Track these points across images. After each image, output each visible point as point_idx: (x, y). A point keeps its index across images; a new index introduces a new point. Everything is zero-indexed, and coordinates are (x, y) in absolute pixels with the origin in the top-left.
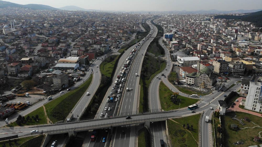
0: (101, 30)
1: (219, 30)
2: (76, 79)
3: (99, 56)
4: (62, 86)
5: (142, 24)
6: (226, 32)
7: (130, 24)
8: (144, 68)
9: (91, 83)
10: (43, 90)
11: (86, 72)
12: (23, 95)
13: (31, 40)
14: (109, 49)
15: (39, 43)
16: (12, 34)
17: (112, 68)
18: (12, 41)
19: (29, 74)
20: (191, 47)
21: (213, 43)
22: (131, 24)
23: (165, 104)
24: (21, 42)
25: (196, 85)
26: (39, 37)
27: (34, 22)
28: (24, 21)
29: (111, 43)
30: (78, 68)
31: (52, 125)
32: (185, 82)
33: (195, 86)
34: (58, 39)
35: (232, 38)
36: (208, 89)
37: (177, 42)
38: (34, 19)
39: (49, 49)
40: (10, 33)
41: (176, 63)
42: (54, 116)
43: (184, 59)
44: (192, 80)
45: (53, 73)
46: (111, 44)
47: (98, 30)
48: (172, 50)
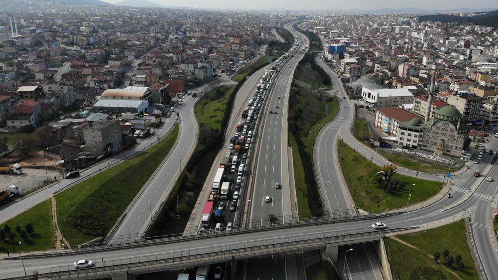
0: (195, 38)
1: (432, 40)
2: (140, 134)
3: (193, 88)
4: (106, 148)
5: (277, 29)
6: (446, 45)
7: (252, 29)
8: (295, 111)
9: (176, 142)
10: (58, 157)
11: (163, 119)
12: (8, 168)
13: (49, 56)
14: (214, 74)
15: (65, 60)
16: (12, 43)
17: (222, 111)
18: (11, 56)
19: (32, 122)
20: (387, 71)
21: (428, 63)
22: (256, 29)
23: (363, 194)
24: (28, 60)
25: (423, 148)
26: (67, 50)
27: (61, 23)
28: (42, 21)
29: (218, 61)
30: (146, 109)
31: (67, 254)
32: (397, 142)
33: (421, 149)
34: (105, 52)
35: (462, 57)
36: (453, 157)
37: (357, 61)
38: (62, 19)
39: (86, 71)
40: (8, 41)
41: (361, 102)
42: (76, 225)
43: (378, 94)
44: (413, 136)
45: (88, 119)
46: (216, 63)
47: (190, 38)
48: (346, 76)
